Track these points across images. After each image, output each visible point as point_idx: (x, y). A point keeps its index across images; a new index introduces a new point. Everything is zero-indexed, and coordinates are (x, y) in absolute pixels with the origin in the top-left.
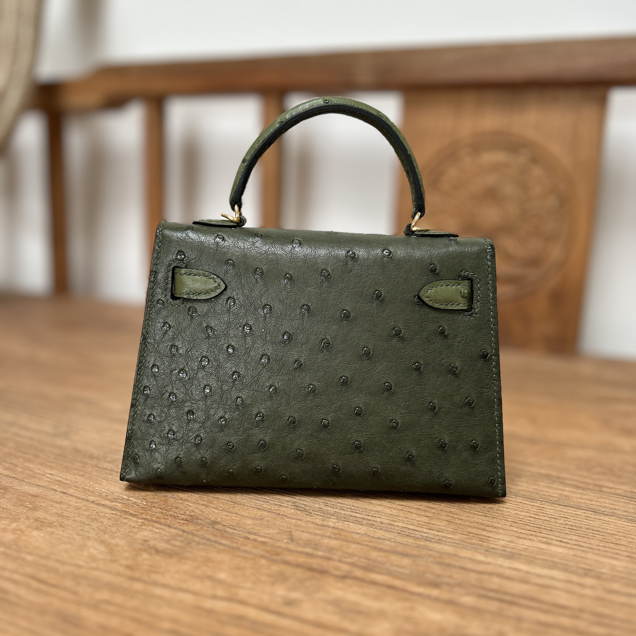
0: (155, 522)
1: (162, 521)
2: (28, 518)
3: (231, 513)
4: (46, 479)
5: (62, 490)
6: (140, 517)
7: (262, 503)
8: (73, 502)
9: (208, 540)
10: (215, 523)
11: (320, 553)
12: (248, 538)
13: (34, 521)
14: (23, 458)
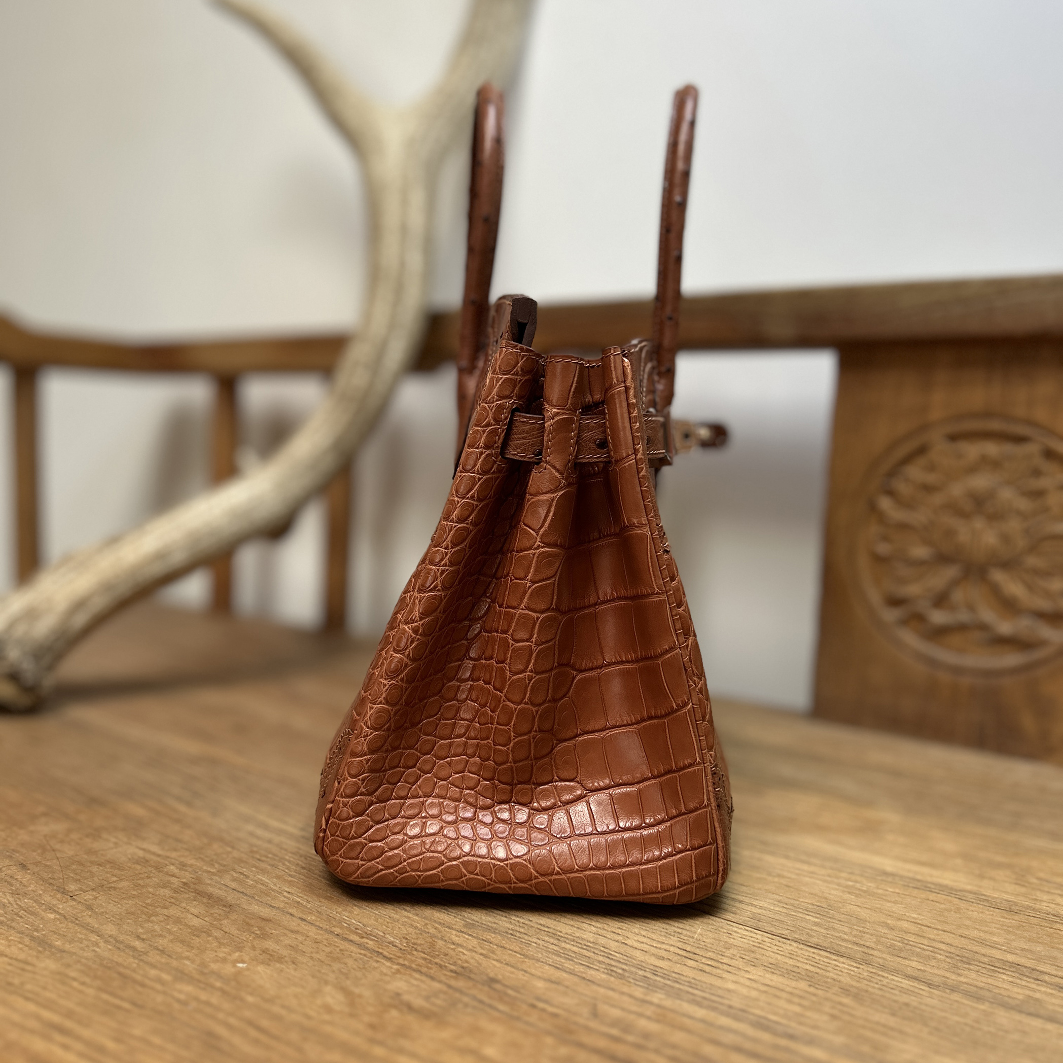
0: (415, 970)
1: (424, 970)
2: (254, 948)
3: (518, 969)
4: (282, 899)
5: (301, 915)
6: (396, 961)
7: (563, 961)
8: (312, 932)
9: (481, 1002)
10: (493, 980)
11: (630, 1038)
12: (533, 1006)
13: (261, 952)
14: (256, 867)
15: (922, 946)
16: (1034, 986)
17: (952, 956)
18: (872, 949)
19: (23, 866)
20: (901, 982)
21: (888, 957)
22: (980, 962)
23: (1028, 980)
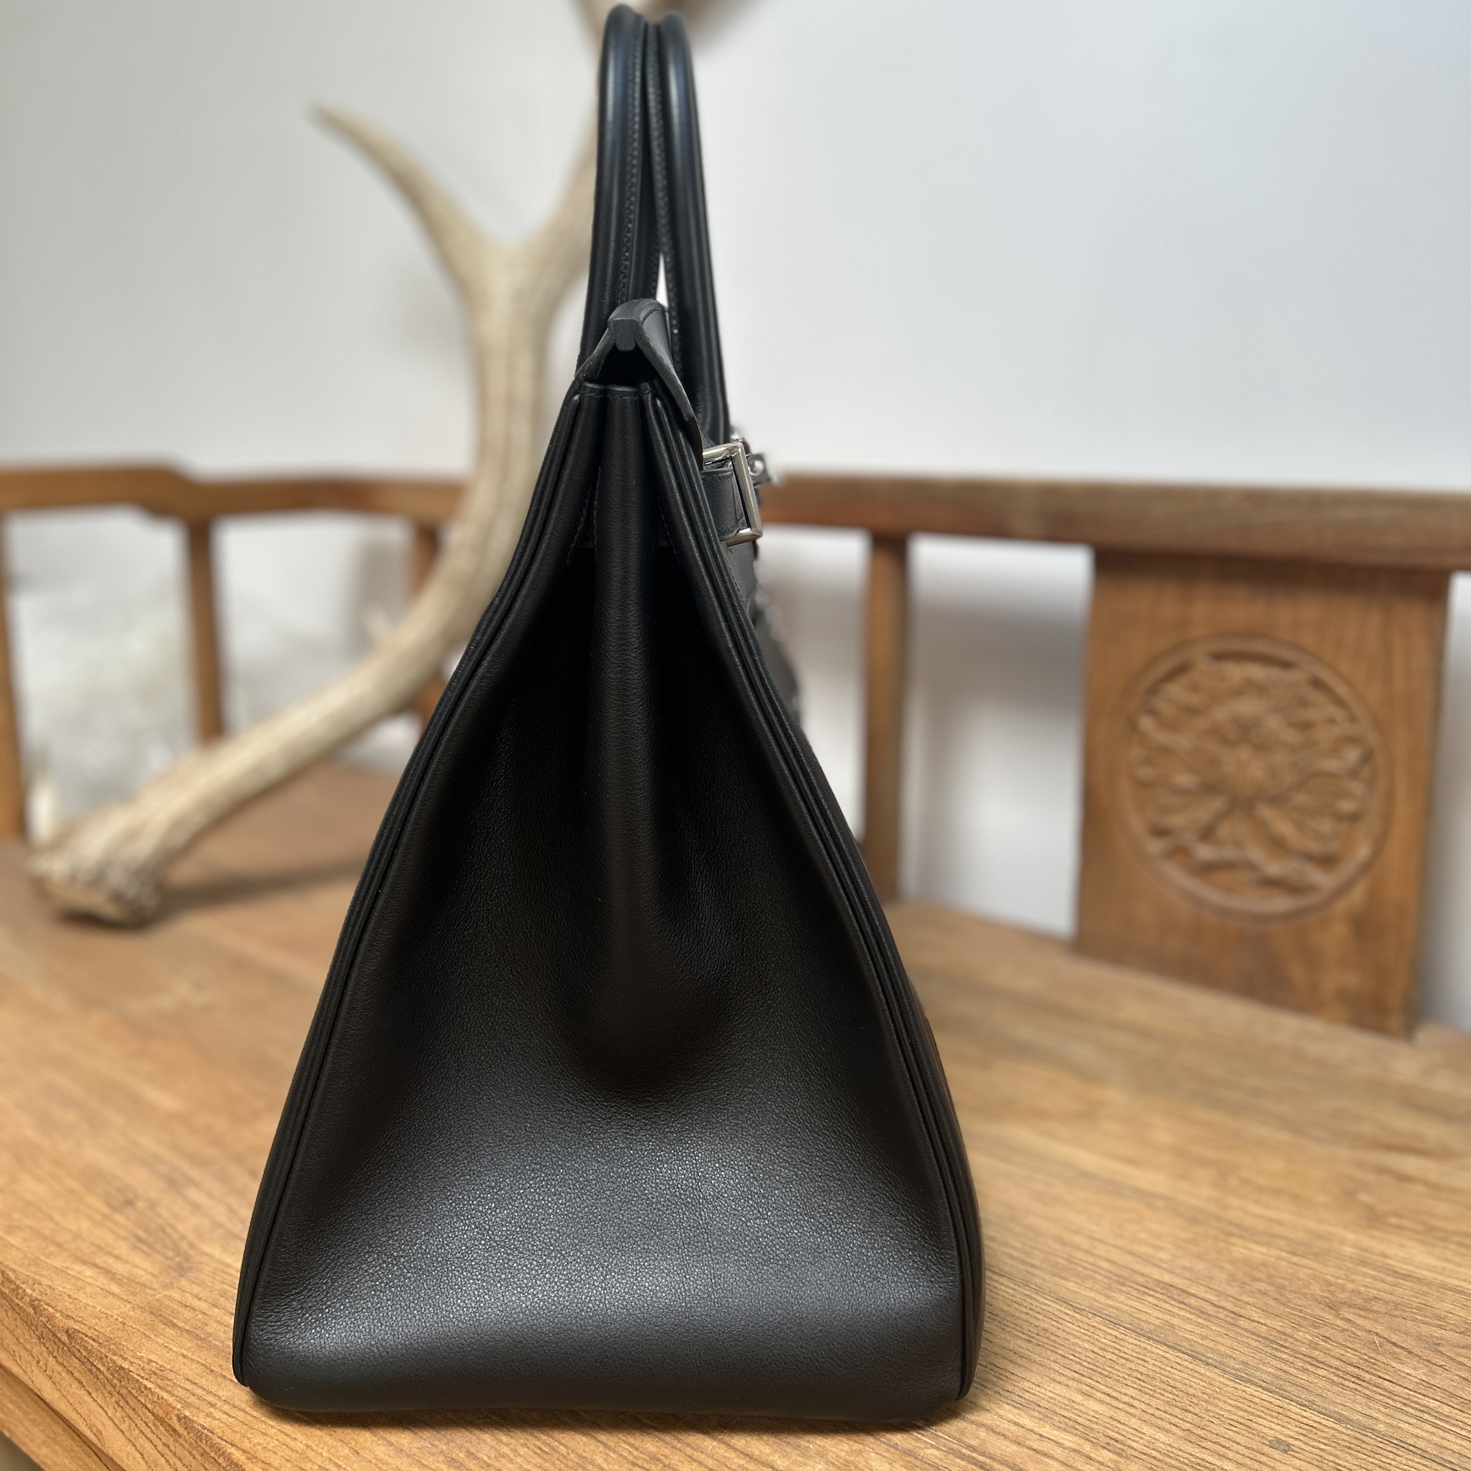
15: (1085, 1265)
16: (1176, 1310)
17: (1111, 1275)
18: (1037, 1268)
20: (1049, 1306)
21: (1047, 1277)
22: (1135, 1283)
23: (1173, 1303)
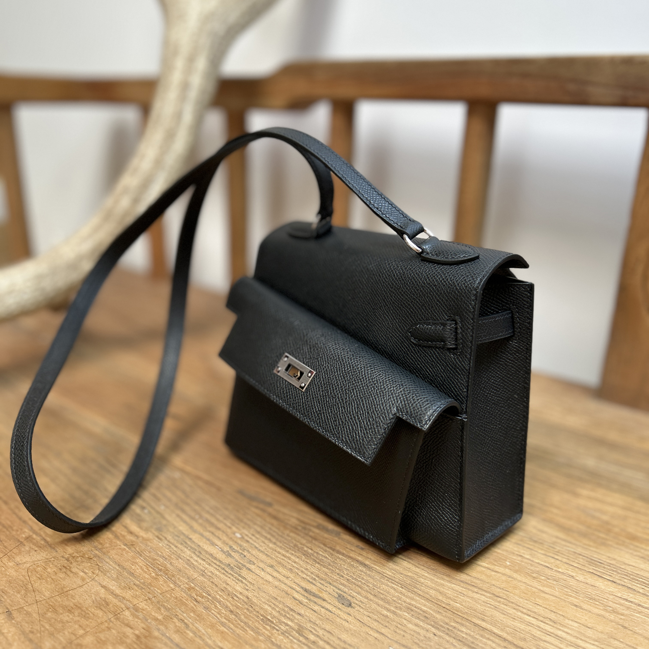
14: (194, 611)
19: (9, 614)
